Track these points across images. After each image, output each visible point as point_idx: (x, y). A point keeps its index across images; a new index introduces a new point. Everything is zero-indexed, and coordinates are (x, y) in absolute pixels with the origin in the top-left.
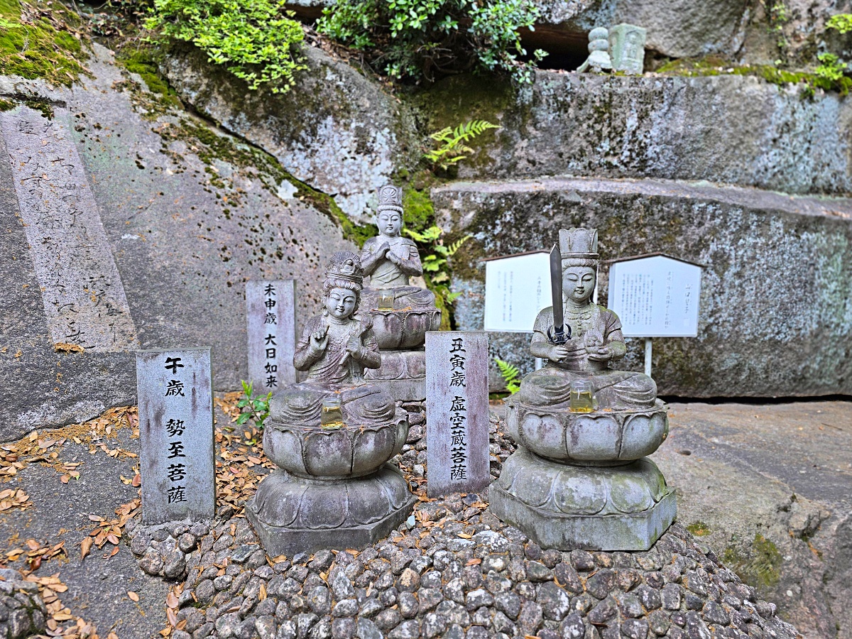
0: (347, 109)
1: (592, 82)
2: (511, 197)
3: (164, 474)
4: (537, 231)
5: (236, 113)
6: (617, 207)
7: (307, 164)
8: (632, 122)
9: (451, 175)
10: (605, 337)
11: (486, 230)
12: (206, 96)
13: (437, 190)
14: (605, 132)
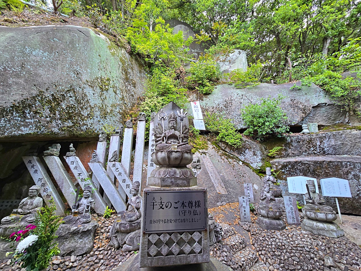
0: (251, 148)
1: (305, 136)
2: (289, 162)
3: (243, 215)
4: (298, 169)
5: (230, 150)
6: (319, 164)
7: (244, 158)
8: (318, 143)
9: (274, 158)
10: (320, 199)
11: (284, 169)
12: (226, 148)
13: (271, 161)
14: (311, 146)
